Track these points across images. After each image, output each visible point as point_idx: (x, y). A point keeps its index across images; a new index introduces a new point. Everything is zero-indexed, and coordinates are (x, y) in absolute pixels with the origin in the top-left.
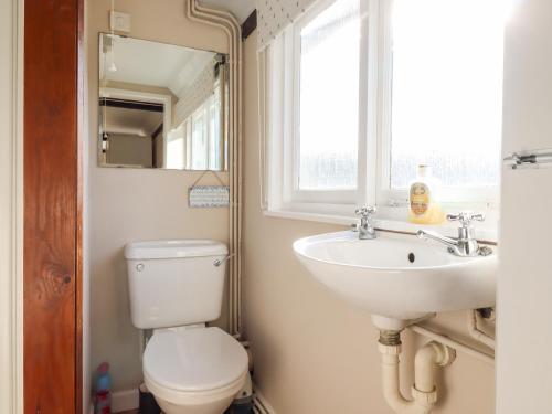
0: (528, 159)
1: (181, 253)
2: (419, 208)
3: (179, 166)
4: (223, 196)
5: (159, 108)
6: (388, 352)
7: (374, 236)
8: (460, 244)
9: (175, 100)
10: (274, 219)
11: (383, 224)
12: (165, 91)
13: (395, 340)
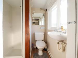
0: (69, 23)
1: (40, 33)
2: (62, 29)
3: (41, 25)
4: (44, 28)
5: (39, 19)
6: (58, 44)
7: (57, 32)
8: (65, 33)
9: (40, 18)
10: (49, 30)
11: (58, 31)
12: (39, 17)
13: (59, 43)
